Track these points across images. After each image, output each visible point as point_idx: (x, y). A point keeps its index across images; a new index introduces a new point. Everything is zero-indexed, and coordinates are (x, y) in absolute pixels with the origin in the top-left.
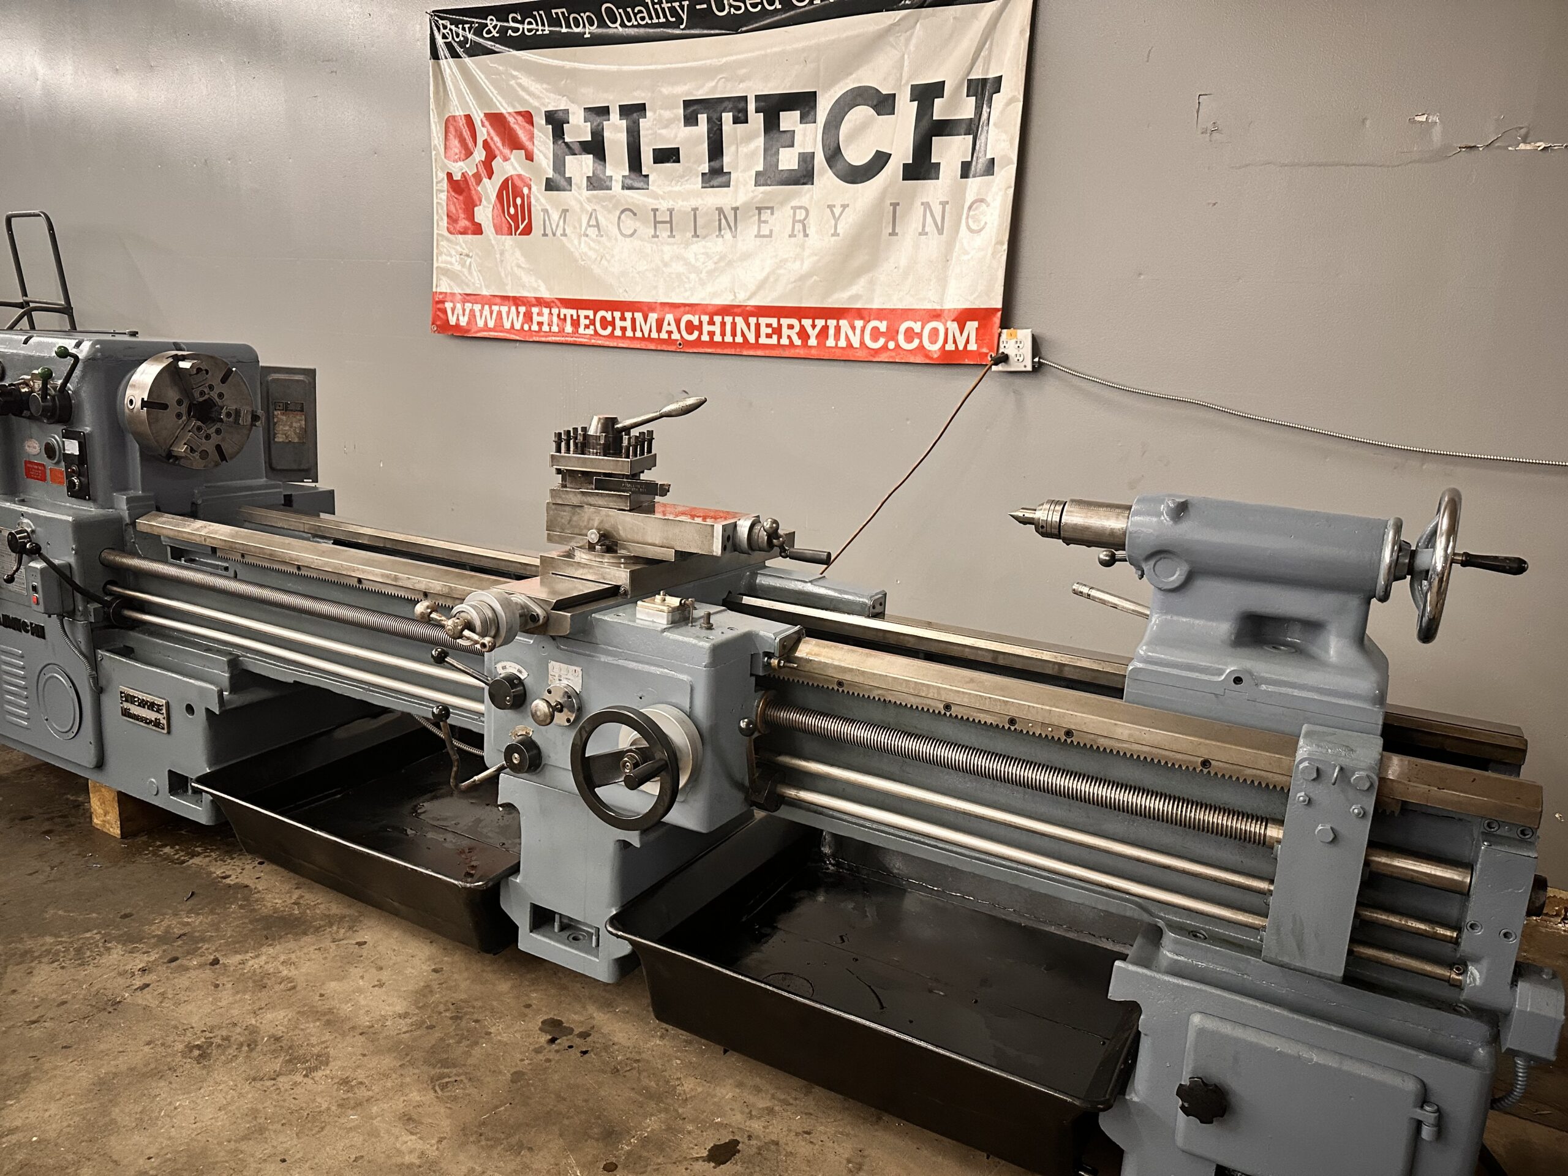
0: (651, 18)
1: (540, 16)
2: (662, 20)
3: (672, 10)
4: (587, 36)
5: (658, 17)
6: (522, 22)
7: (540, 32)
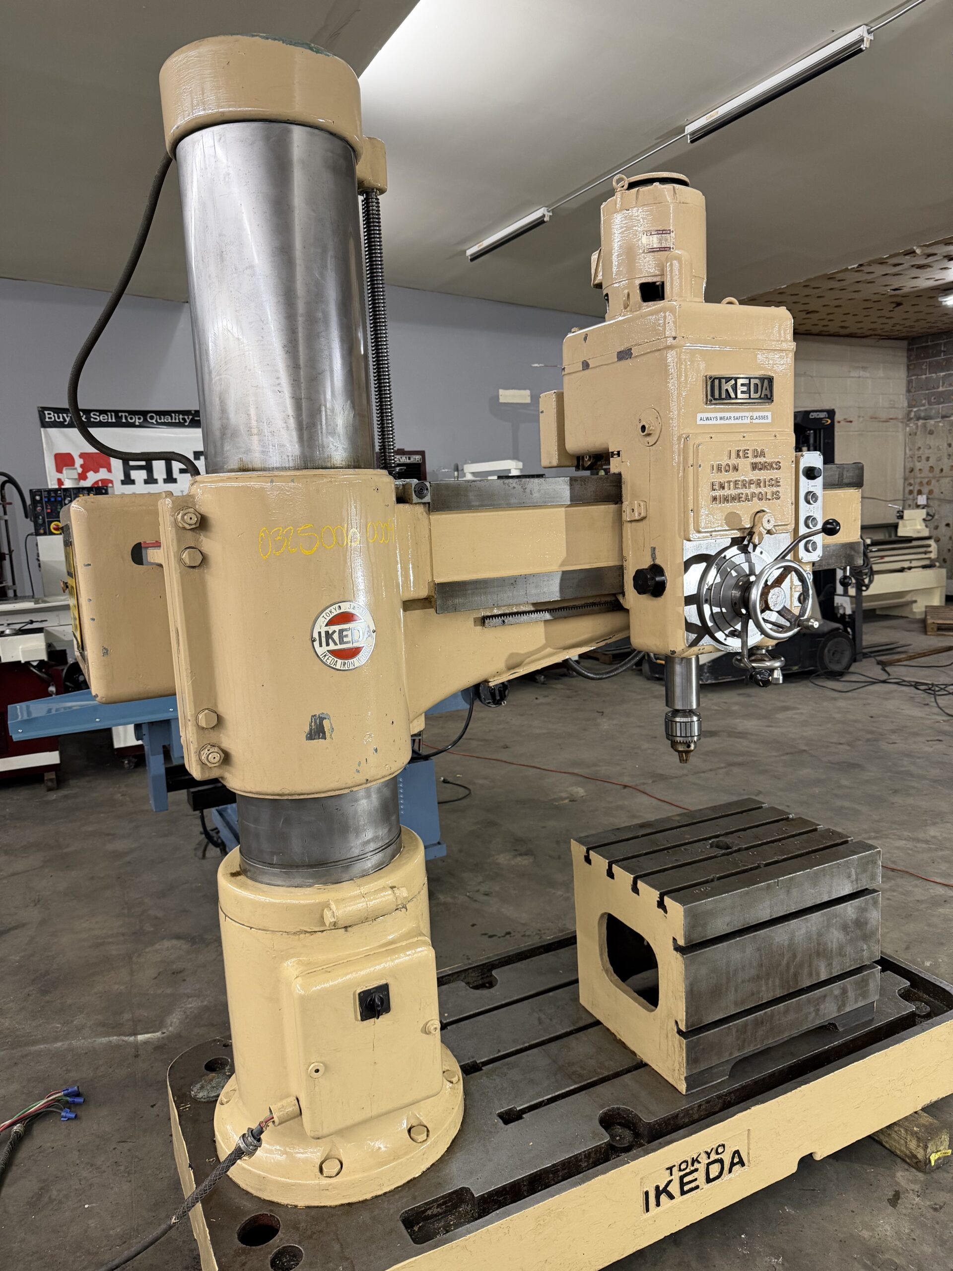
0: (172, 419)
1: (111, 415)
2: (177, 421)
3: (184, 419)
4: (137, 424)
5: (175, 419)
6: (99, 416)
7: (110, 420)
